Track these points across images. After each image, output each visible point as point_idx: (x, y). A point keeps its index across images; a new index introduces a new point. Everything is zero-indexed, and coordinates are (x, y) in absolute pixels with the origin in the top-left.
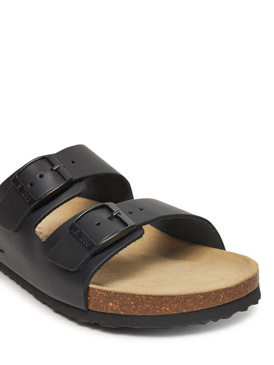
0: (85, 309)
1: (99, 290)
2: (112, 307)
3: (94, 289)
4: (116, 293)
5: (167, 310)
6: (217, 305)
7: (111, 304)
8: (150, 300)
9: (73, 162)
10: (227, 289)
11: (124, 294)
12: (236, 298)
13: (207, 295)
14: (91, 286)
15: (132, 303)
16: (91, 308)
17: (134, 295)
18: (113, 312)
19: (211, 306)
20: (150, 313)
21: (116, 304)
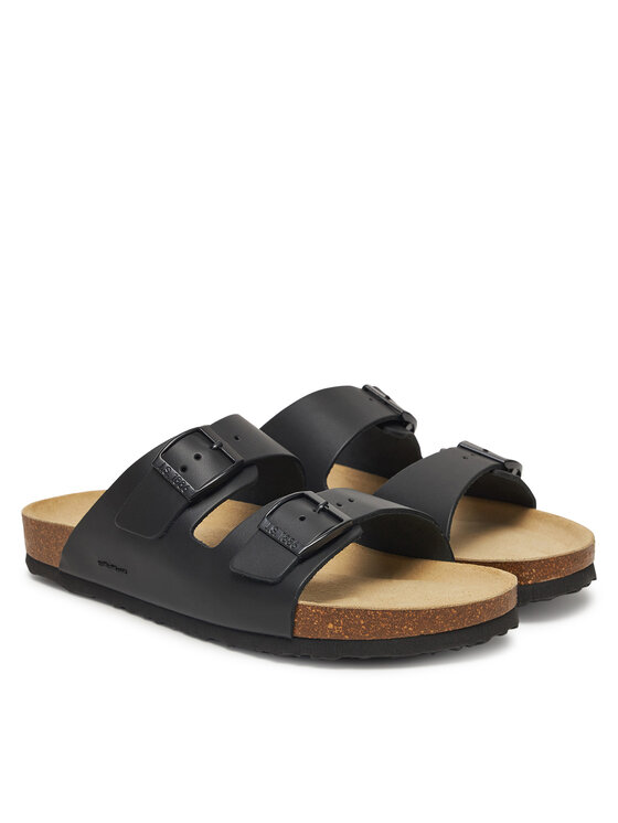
0: (289, 636)
1: (313, 607)
2: (332, 630)
3: (304, 606)
4: (339, 610)
5: (410, 631)
6: (473, 624)
7: (331, 626)
8: (388, 616)
9: (237, 438)
10: (485, 602)
11: (352, 610)
12: (495, 616)
13: (461, 610)
14: (300, 602)
15: (362, 622)
16: (298, 633)
17: (366, 610)
18: (333, 637)
19: (465, 626)
20: (387, 636)
21: (338, 624)
